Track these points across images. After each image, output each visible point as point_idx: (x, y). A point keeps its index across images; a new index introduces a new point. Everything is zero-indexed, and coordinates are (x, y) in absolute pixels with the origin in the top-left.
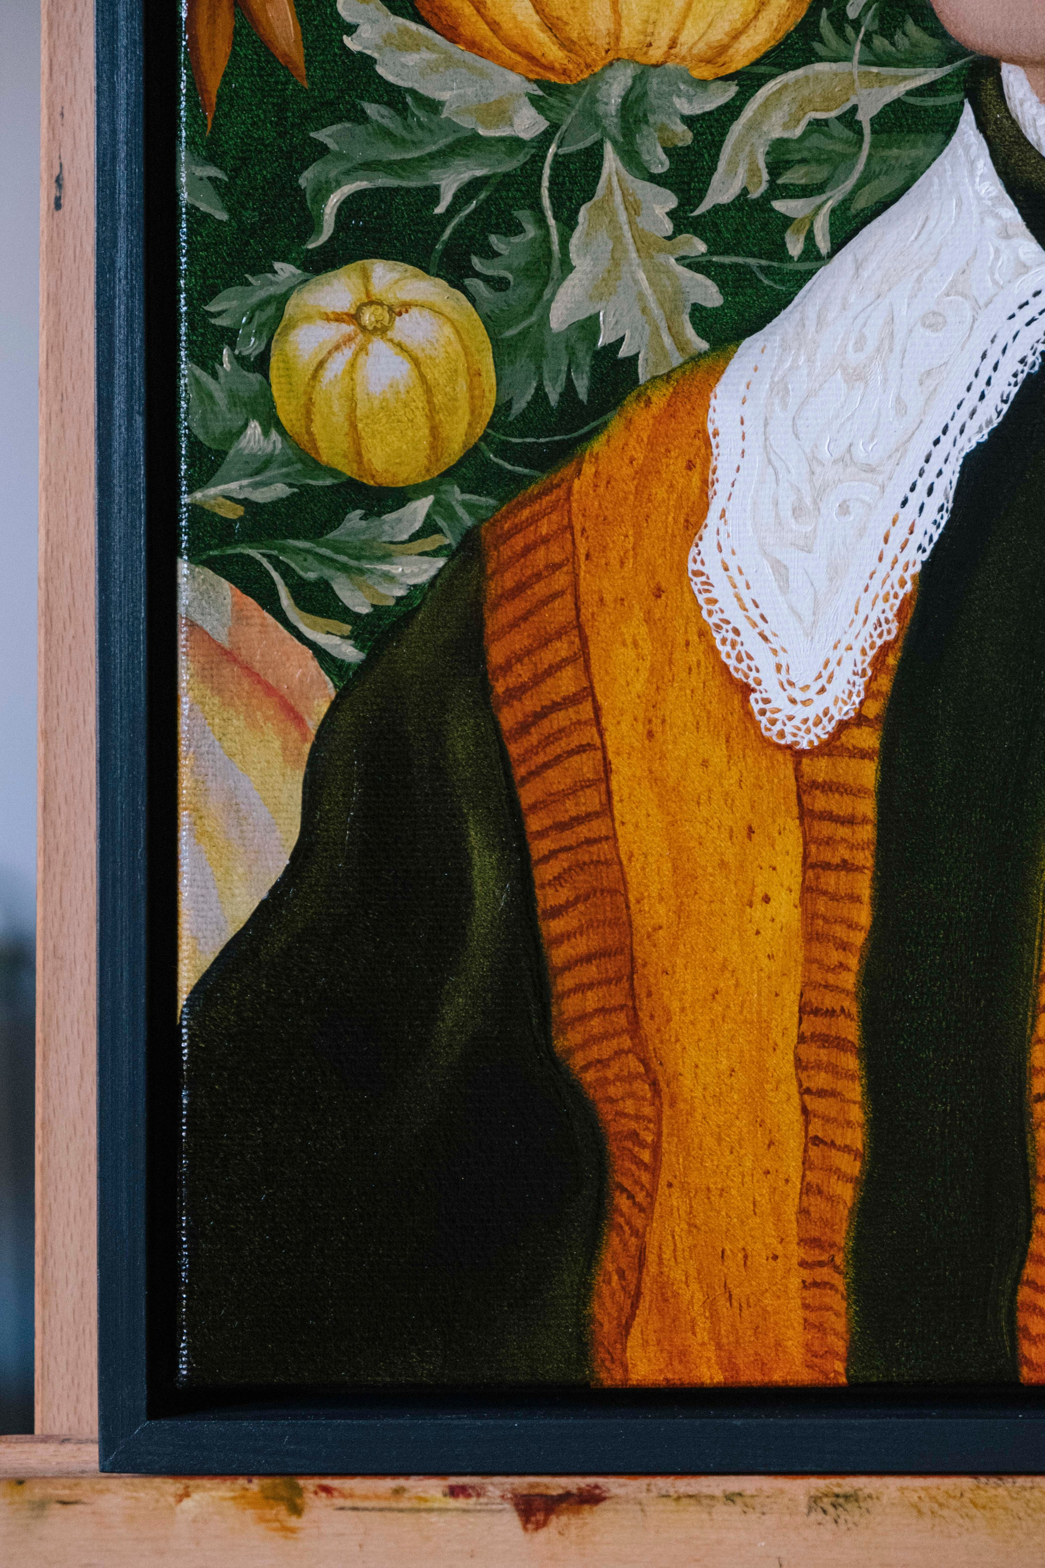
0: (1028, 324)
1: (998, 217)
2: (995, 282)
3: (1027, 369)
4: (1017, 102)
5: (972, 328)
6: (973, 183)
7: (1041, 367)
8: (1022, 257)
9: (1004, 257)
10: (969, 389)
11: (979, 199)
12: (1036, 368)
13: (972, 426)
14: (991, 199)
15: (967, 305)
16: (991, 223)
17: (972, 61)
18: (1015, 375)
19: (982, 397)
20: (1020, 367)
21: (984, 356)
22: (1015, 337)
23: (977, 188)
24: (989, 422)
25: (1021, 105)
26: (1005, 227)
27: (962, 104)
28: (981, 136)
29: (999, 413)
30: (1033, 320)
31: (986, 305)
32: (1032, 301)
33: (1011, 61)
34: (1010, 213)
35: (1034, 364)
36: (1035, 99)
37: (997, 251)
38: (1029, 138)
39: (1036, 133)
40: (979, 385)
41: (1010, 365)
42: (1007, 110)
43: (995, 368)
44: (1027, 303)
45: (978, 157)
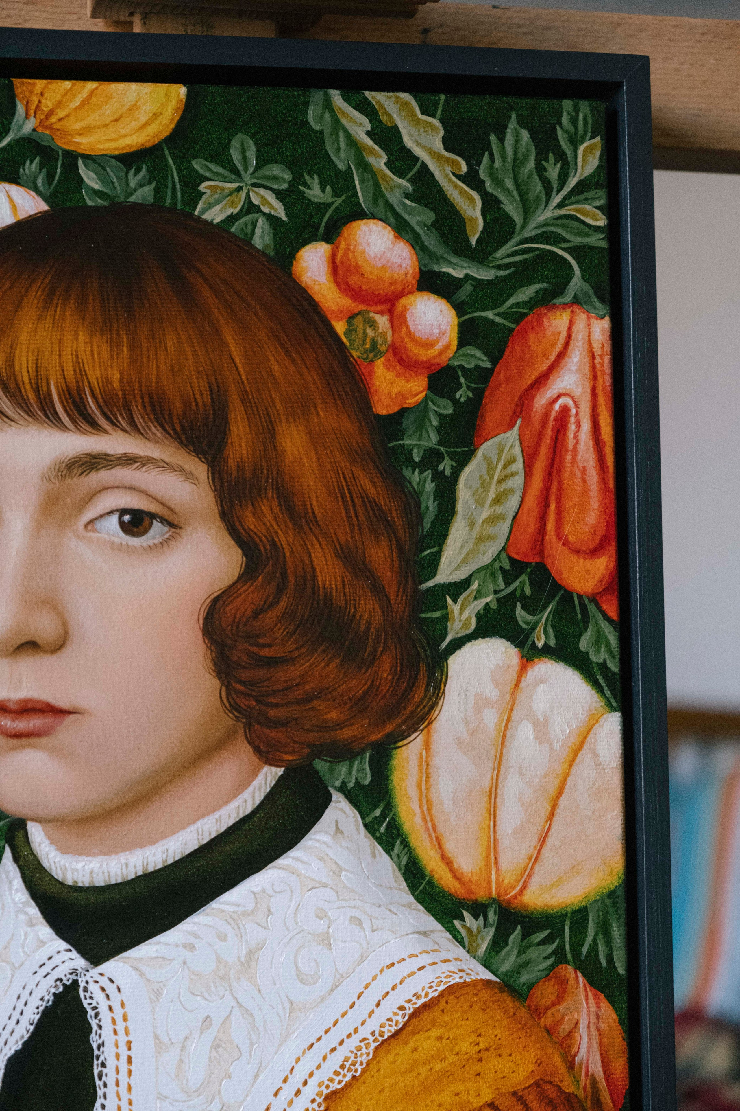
0: (45, 976)
1: (26, 913)
2: (25, 953)
3: (44, 1004)
4: (37, 845)
5: (11, 982)
6: (11, 894)
7: (53, 1001)
8: (41, 937)
9: (30, 938)
10: (10, 1018)
11: (15, 903)
12: (50, 1003)
13: (12, 1041)
14: (22, 903)
15: (8, 967)
16: (22, 917)
17: (9, 822)
18: (38, 1008)
19: (18, 1022)
20: (40, 1003)
21: (19, 998)
22: (37, 985)
23: (14, 897)
24: (22, 1037)
25: (40, 846)
26: (31, 919)
27: (4, 847)
28: (15, 866)
29: (28, 1031)
30: (48, 974)
31: (20, 967)
32: (47, 962)
33: (33, 820)
34: (34, 911)
35: (49, 1001)
36: (47, 842)
37: (26, 934)
38: (44, 865)
39: (49, 862)
40: (16, 1015)
41: (35, 1002)
42: (31, 849)
43: (26, 1004)
44: (44, 964)
45: (14, 879)
